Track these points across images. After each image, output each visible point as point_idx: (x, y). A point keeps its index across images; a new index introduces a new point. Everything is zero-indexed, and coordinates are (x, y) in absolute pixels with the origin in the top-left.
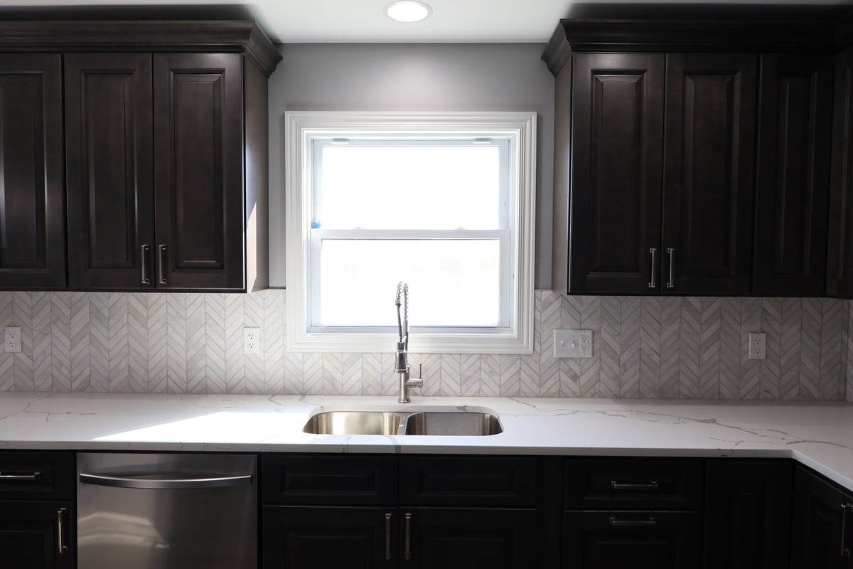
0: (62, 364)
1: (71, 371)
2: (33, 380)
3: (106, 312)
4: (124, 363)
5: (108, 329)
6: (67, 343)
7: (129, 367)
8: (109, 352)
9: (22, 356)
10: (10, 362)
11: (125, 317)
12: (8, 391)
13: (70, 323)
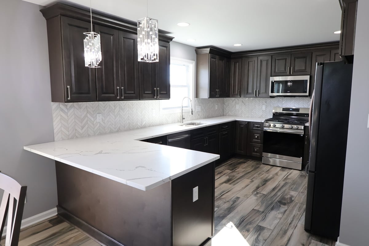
0: (113, 124)
1: (115, 126)
2: (105, 130)
3: (123, 107)
4: (128, 122)
5: (124, 112)
6: (114, 117)
7: (129, 123)
8: (124, 119)
9: (102, 123)
10: (98, 125)
11: (128, 109)
12: (98, 135)
13: (114, 111)
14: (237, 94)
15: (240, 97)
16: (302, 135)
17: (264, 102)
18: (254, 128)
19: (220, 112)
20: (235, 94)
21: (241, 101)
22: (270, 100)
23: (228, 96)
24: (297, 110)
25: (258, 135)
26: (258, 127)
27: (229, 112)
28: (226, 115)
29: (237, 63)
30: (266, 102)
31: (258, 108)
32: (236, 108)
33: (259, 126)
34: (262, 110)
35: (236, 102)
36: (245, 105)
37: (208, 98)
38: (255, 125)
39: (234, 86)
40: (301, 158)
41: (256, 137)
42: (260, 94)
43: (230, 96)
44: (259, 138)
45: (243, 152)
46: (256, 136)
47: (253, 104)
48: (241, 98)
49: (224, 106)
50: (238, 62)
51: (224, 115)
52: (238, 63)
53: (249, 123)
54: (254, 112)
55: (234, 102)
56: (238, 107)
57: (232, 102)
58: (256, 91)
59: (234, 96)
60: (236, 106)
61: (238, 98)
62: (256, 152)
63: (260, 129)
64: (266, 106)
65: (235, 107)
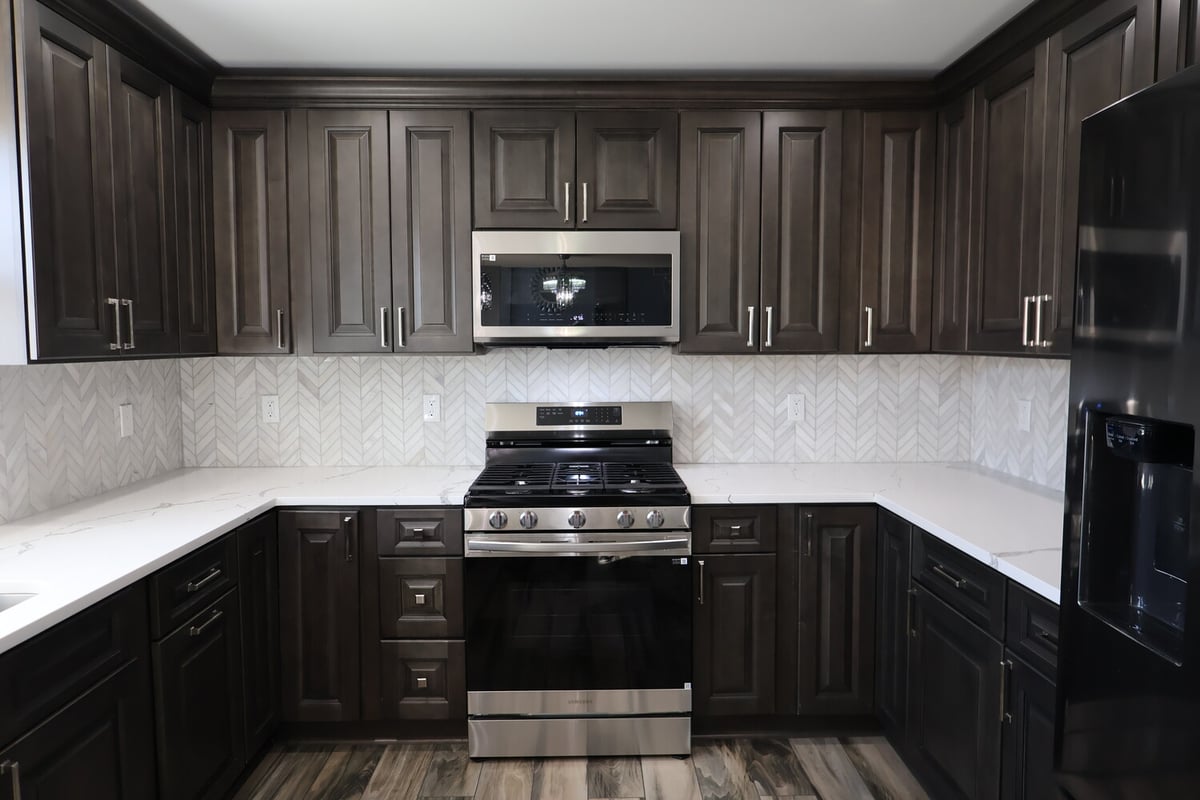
14: (271, 333)
15: (291, 351)
16: (684, 561)
17: (429, 378)
18: (402, 544)
19: (158, 452)
20: (256, 335)
21: (294, 378)
22: (460, 367)
23: (208, 347)
24: (610, 413)
25: (429, 585)
26: (424, 536)
27: (220, 446)
28: (197, 467)
29: (255, 133)
30: (440, 379)
31: (399, 412)
32: (266, 419)
33: (431, 526)
34: (424, 424)
35: (258, 384)
36: (317, 396)
37: (24, 362)
38: (407, 526)
39: (246, 283)
40: (688, 686)
41: (420, 598)
42: (413, 330)
43: (220, 350)
44: (439, 603)
45: (336, 703)
46: (420, 591)
47: (366, 388)
48: (289, 358)
49: (185, 408)
50: (264, 132)
51: (187, 464)
52: (259, 142)
53: (365, 514)
54: (377, 435)
55: (252, 377)
56: (273, 410)
57: (231, 380)
58: (389, 317)
59: (244, 343)
60: (259, 408)
61: (272, 358)
62: (426, 692)
63: (438, 544)
64: (443, 398)
65: (258, 415)
